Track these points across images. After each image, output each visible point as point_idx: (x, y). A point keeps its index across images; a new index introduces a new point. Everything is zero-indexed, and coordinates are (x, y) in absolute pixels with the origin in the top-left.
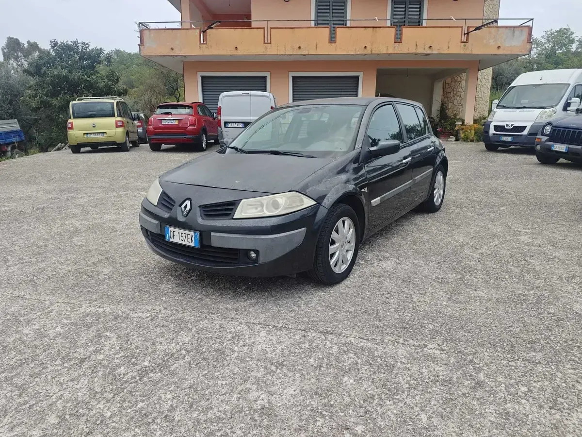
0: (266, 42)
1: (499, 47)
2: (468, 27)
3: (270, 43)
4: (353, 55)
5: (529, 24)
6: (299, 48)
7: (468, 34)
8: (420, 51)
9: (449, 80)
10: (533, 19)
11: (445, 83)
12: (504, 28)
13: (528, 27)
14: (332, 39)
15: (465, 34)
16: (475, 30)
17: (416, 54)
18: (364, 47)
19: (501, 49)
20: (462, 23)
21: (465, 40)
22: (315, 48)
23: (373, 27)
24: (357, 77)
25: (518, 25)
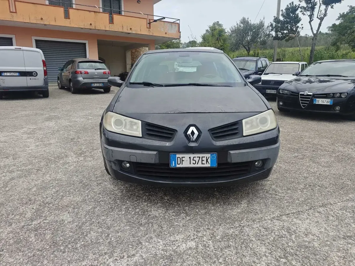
0: (12, 11)
1: (166, 33)
2: (149, 19)
3: (16, 12)
4: (82, 28)
5: (178, 22)
6: (42, 19)
7: (150, 23)
8: (125, 30)
9: (134, 51)
10: (179, 20)
11: (132, 52)
12: (167, 23)
13: (178, 23)
14: (67, 16)
15: (148, 23)
16: (154, 22)
17: (122, 32)
18: (90, 24)
19: (167, 34)
20: (146, 17)
21: (149, 27)
22: (54, 20)
23: (95, 12)
24: (85, 44)
25: (172, 21)
